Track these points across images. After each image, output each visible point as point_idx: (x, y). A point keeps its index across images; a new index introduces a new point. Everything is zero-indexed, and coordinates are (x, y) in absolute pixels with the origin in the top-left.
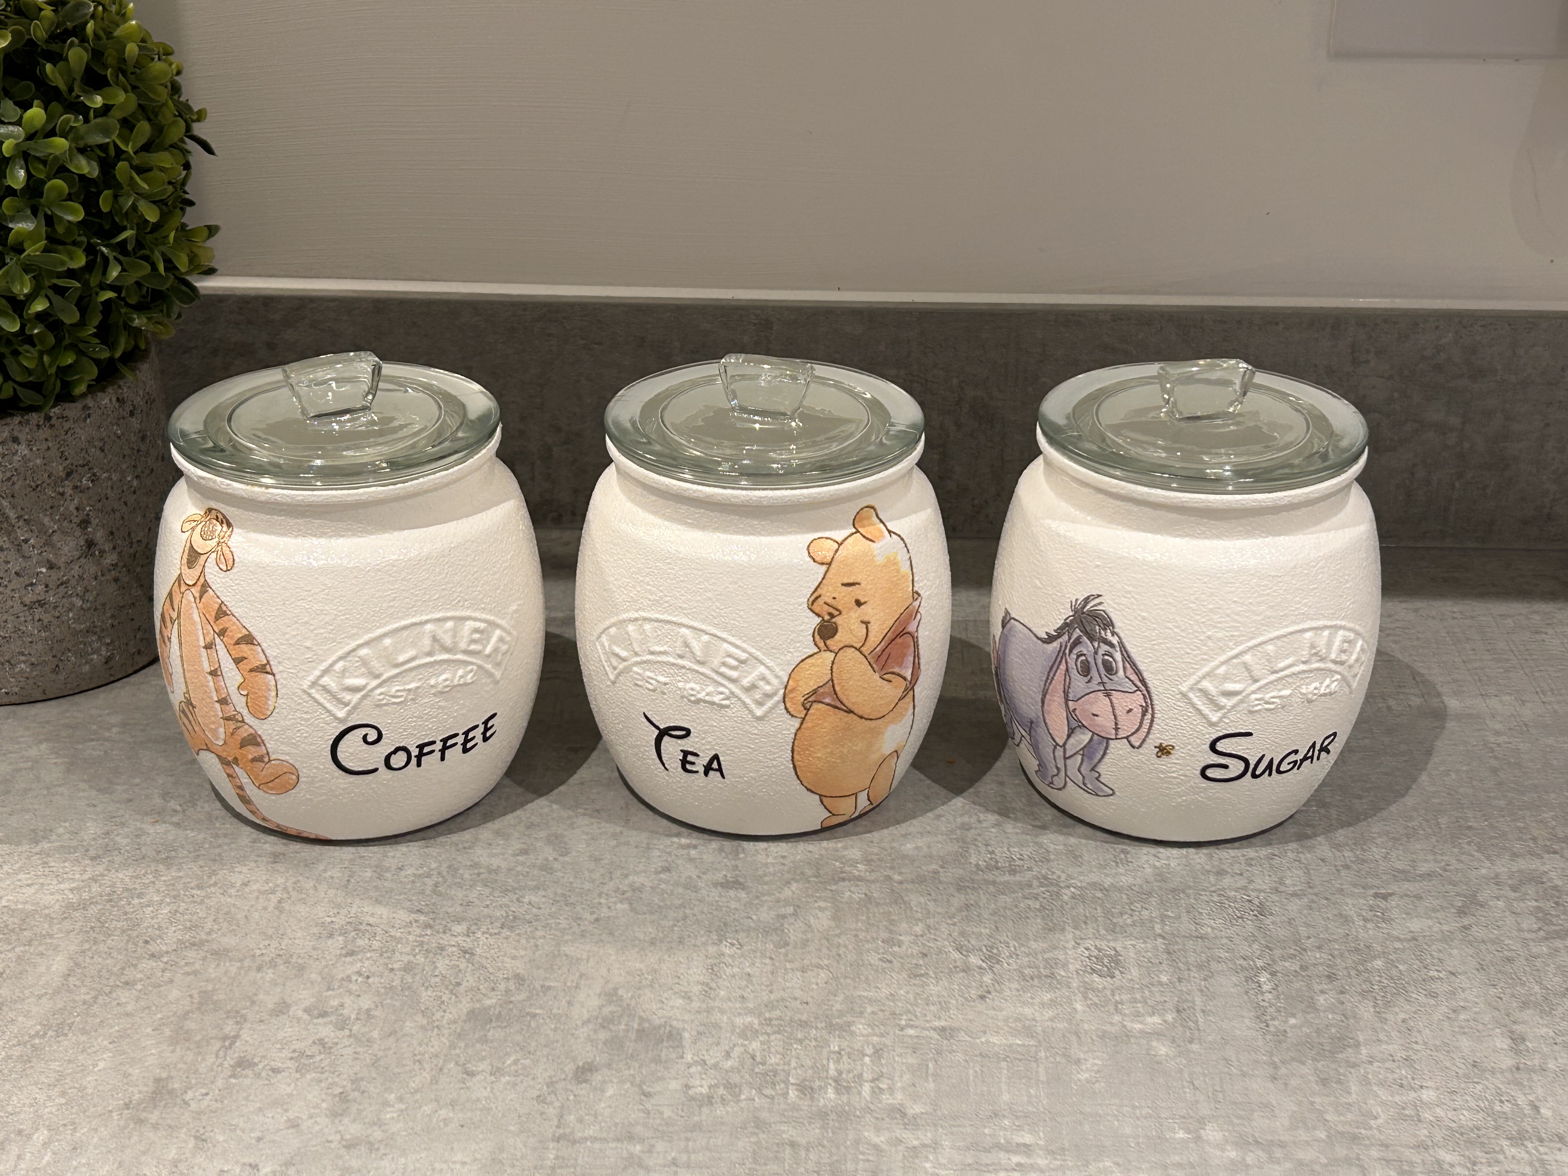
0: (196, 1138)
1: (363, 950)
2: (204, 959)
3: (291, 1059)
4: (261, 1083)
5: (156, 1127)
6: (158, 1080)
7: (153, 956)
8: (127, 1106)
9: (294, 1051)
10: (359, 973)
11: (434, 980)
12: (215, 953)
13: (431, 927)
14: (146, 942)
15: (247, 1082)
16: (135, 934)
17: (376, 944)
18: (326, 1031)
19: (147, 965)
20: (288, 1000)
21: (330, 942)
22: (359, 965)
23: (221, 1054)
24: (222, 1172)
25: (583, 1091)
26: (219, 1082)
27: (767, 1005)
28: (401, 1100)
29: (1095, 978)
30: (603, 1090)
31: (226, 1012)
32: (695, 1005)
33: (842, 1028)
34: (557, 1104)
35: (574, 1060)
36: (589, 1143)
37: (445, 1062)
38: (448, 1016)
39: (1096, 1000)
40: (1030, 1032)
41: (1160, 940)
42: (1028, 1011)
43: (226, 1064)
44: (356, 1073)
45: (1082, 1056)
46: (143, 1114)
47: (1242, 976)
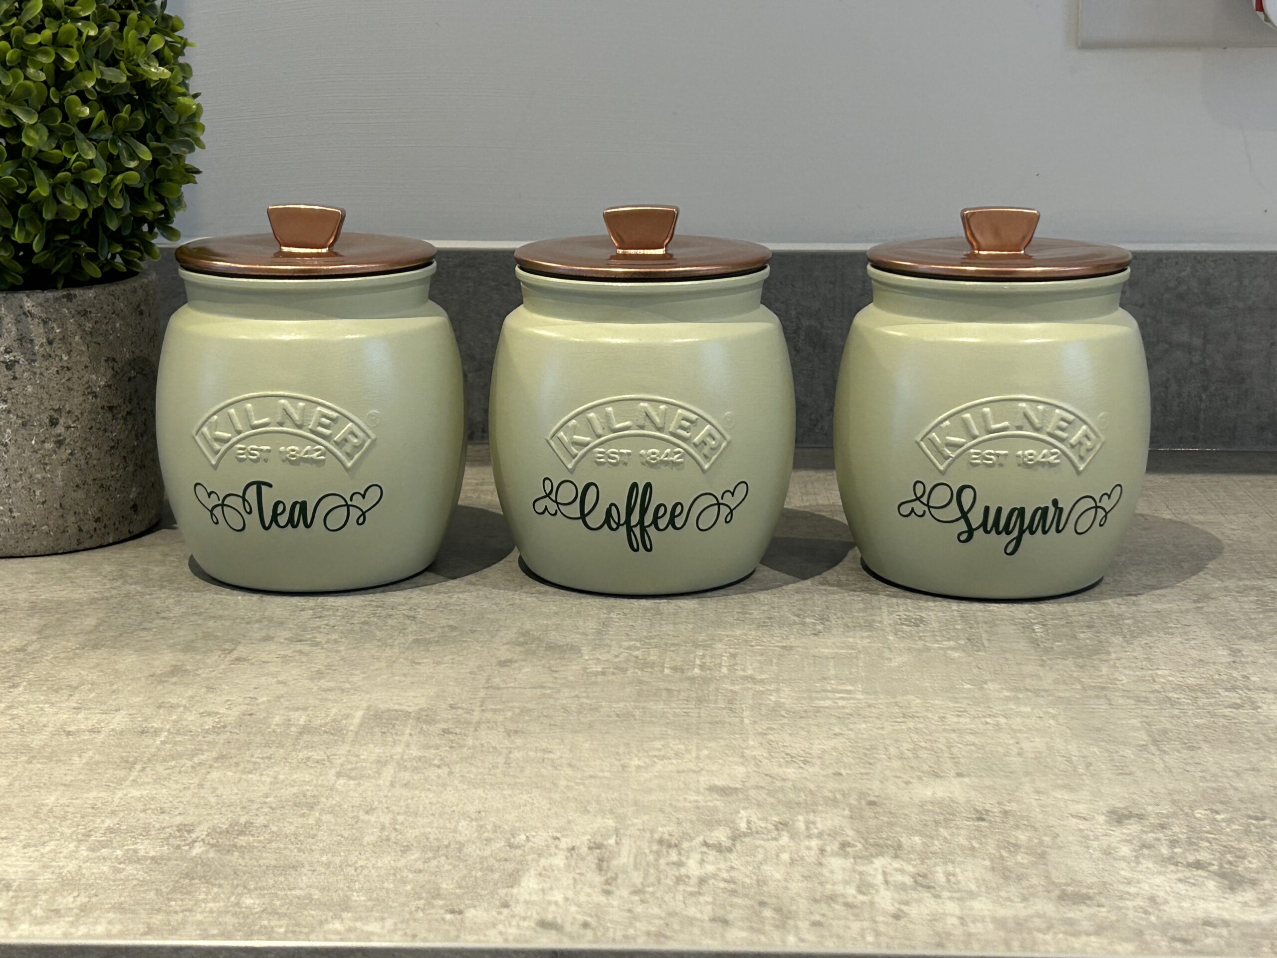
0: (207, 688)
3: (278, 658)
4: (254, 667)
7: (164, 618)
8: (152, 676)
9: (279, 655)
11: (385, 628)
12: (212, 617)
14: (158, 613)
15: (245, 666)
16: (148, 610)
17: (339, 614)
18: (303, 647)
19: (159, 622)
20: (272, 635)
21: (302, 613)
22: (326, 622)
23: (222, 656)
24: (228, 700)
25: (504, 670)
26: (223, 667)
27: (646, 637)
28: (364, 673)
29: (904, 627)
30: (520, 670)
31: (224, 640)
32: (591, 637)
33: (705, 646)
34: (485, 675)
35: (497, 658)
36: (510, 689)
37: (397, 659)
38: (397, 641)
39: (904, 635)
40: (852, 648)
41: (955, 612)
42: (850, 639)
43: (227, 660)
44: (328, 663)
45: (892, 657)
46: (165, 679)
47: (1020, 626)
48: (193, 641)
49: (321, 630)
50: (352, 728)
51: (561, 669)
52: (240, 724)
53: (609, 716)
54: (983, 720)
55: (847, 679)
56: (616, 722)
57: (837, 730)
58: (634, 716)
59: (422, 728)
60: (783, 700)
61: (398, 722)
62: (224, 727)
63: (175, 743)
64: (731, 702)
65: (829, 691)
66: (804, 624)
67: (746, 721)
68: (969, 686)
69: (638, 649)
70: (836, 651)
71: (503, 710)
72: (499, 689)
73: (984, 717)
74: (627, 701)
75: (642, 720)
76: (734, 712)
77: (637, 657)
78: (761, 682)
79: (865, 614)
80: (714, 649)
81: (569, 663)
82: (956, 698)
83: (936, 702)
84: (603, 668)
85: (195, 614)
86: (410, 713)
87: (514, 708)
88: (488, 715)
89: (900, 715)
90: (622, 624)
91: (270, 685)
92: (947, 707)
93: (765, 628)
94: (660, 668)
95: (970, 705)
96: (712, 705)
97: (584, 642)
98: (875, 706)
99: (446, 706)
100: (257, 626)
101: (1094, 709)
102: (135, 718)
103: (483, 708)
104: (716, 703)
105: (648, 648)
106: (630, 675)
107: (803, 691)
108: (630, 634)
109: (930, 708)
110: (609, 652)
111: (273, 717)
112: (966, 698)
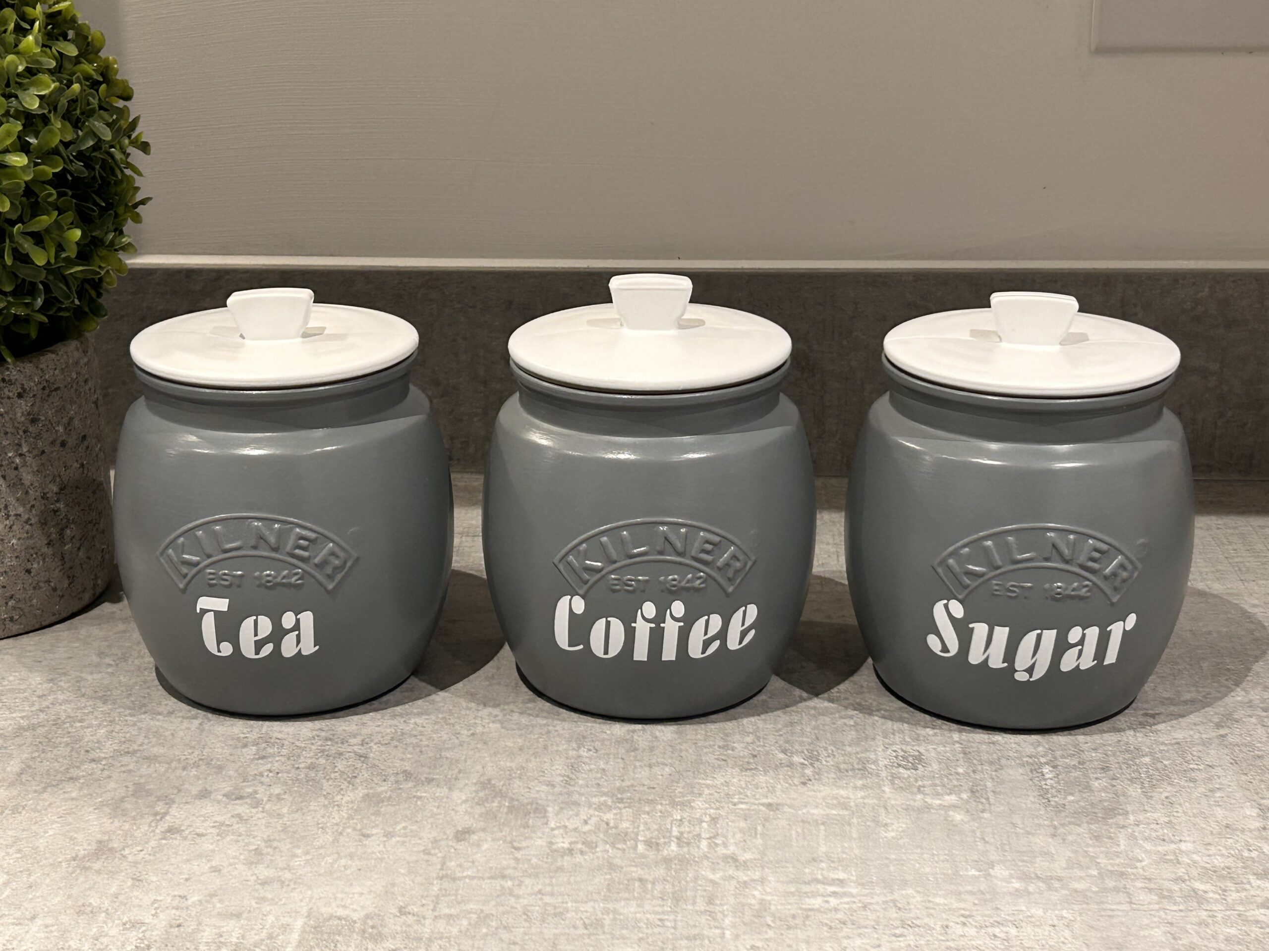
0: (133, 879)
1: (273, 755)
2: (137, 762)
3: (214, 827)
4: (187, 843)
5: (98, 872)
6: (100, 842)
7: (93, 760)
8: (74, 859)
9: (216, 822)
10: (270, 771)
11: (333, 776)
12: (147, 758)
13: (330, 739)
14: (87, 751)
15: (177, 842)
16: (77, 746)
17: (284, 752)
18: (242, 808)
19: (88, 766)
20: (209, 789)
21: (244, 750)
22: (269, 766)
23: (153, 824)
24: (155, 901)
25: (461, 846)
26: (153, 843)
27: (618, 789)
28: (307, 853)
29: (901, 770)
30: (479, 846)
31: (156, 797)
32: (558, 789)
33: (682, 804)
34: (440, 855)
35: (455, 826)
36: (467, 880)
37: (344, 828)
38: (346, 798)
39: (902, 785)
40: (844, 806)
41: (957, 745)
42: (842, 792)
43: (158, 831)
44: (269, 836)
45: (889, 821)
46: (88, 864)
47: (1028, 768)
48: (122, 800)
49: (263, 779)
50: (289, 949)
51: (524, 844)
53: (575, 927)
54: (990, 930)
55: (840, 861)
56: (582, 936)
58: (602, 926)
60: (769, 898)
61: (340, 939)
62: (149, 947)
64: (710, 901)
65: (817, 881)
66: (791, 765)
67: (728, 934)
68: (973, 872)
69: (610, 808)
70: (828, 811)
71: (458, 917)
72: (454, 879)
73: (992, 926)
74: (595, 901)
75: (611, 934)
76: (714, 919)
77: (607, 824)
78: (744, 865)
79: (858, 749)
80: (692, 808)
81: (533, 835)
82: (960, 893)
83: (939, 900)
84: (570, 843)
85: (128, 753)
86: (355, 922)
87: (470, 913)
88: (441, 925)
89: (898, 923)
90: (593, 767)
91: (203, 874)
92: (950, 909)
93: (749, 773)
94: (632, 842)
95: (975, 904)
96: (690, 907)
97: (550, 797)
98: (871, 907)
99: (395, 911)
100: (194, 772)
101: (1113, 910)
102: (51, 932)
103: (436, 914)
104: (694, 903)
105: (620, 809)
106: (599, 854)
107: (790, 882)
108: (601, 783)
109: (932, 911)
110: (577, 815)
111: (204, 931)
112: (971, 893)
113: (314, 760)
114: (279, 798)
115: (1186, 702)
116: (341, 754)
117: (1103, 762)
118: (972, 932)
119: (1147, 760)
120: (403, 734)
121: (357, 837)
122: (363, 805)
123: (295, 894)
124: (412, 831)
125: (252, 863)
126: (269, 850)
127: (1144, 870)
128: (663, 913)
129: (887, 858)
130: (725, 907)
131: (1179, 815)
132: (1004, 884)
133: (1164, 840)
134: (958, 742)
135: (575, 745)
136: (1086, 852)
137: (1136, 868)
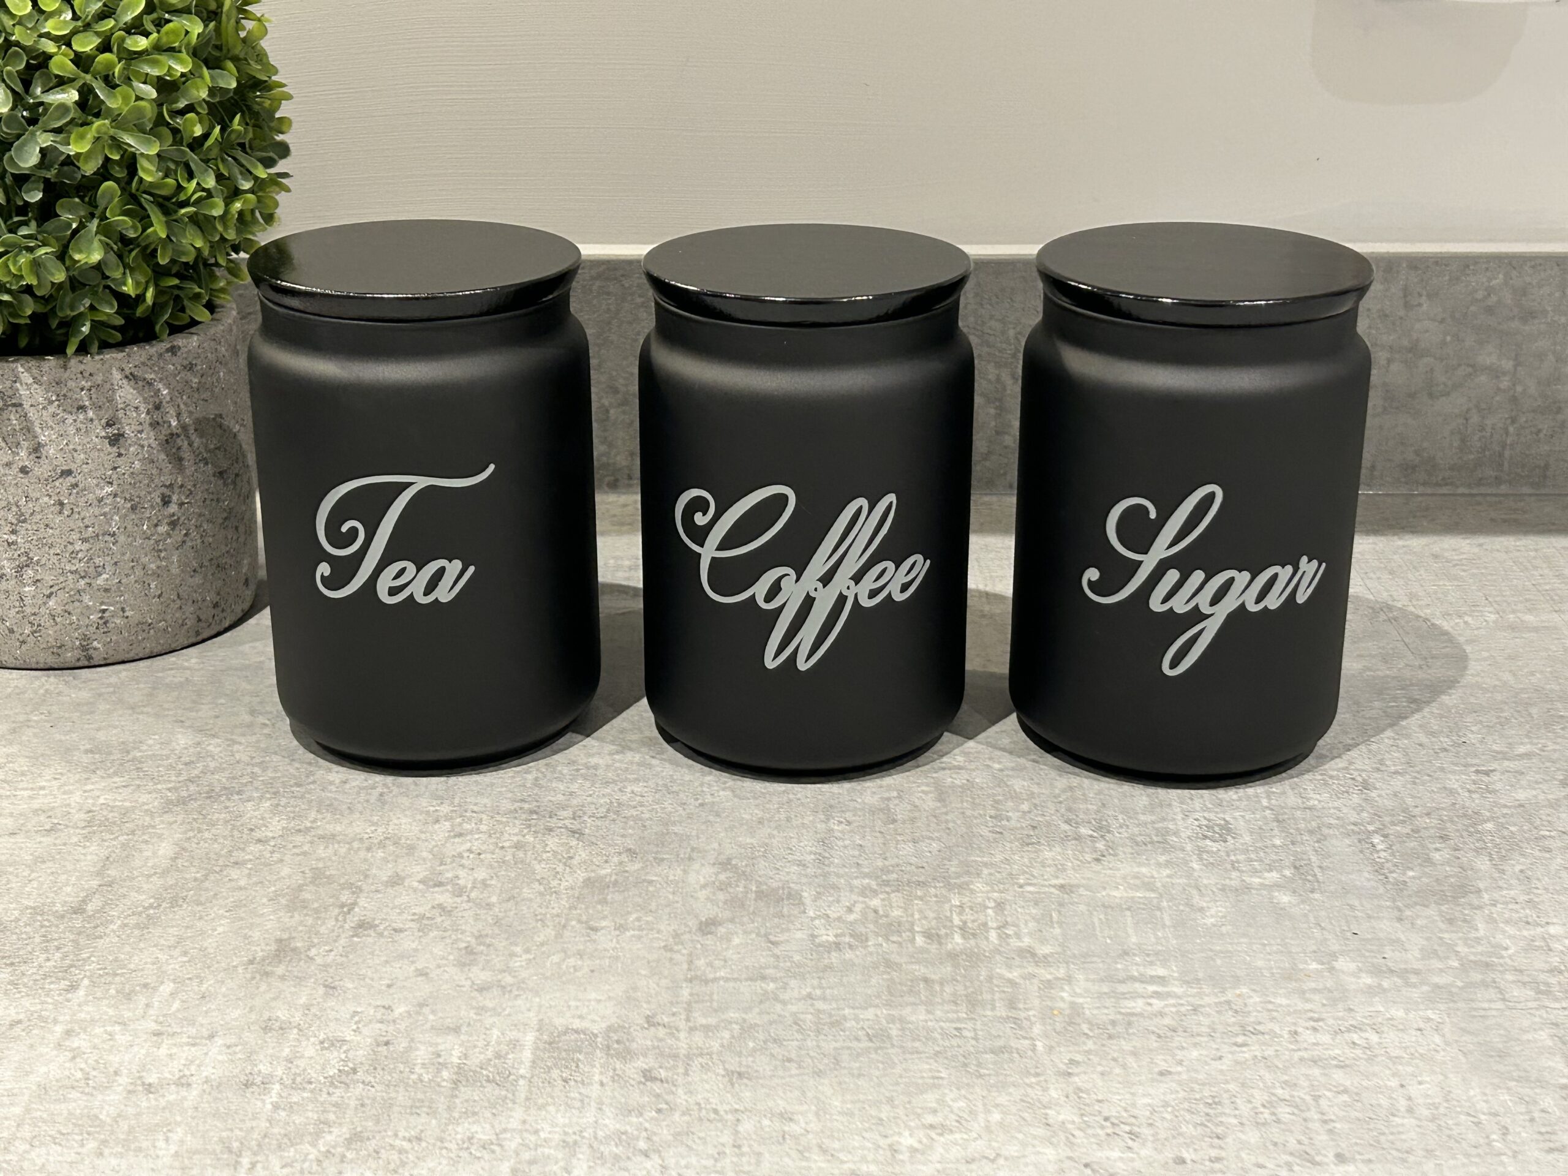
0: (325, 986)
1: (471, 832)
2: (312, 843)
3: (413, 920)
4: (382, 940)
5: (282, 978)
6: (280, 941)
7: (259, 841)
8: (251, 962)
9: (414, 914)
10: (470, 851)
11: (545, 856)
12: (321, 837)
13: (536, 813)
14: (252, 830)
15: (370, 940)
16: (239, 823)
17: (483, 828)
18: (443, 897)
19: (254, 848)
20: (402, 874)
21: (437, 826)
22: (468, 845)
23: (341, 918)
24: (356, 1013)
25: (709, 941)
26: (343, 942)
27: (882, 870)
28: (527, 951)
29: (1208, 842)
30: (729, 940)
31: (340, 885)
32: (810, 871)
33: (960, 887)
34: (684, 951)
35: (696, 916)
36: (722, 983)
37: (567, 920)
38: (564, 884)
39: (1211, 860)
40: (1149, 886)
41: (1268, 811)
42: (1144, 870)
43: (347, 926)
44: (479, 931)
45: (1205, 905)
46: (269, 969)
47: (1355, 838)
48: (300, 888)
49: (463, 861)
50: (522, 1071)
51: (782, 938)
52: (375, 1066)
53: (857, 1039)
54: (1346, 1035)
55: (1157, 954)
56: (867, 1050)
57: (1163, 1066)
58: (889, 1037)
59: (615, 1070)
60: (1081, 1000)
61: (581, 1057)
62: (354, 1071)
63: (291, 1108)
64: (1012, 1004)
65: (1133, 979)
66: (1078, 838)
67: (1039, 1044)
68: (1314, 966)
69: (875, 892)
70: (1131, 894)
71: (717, 1027)
72: (707, 982)
73: (1349, 1031)
74: (877, 1006)
75: (902, 1047)
76: (1021, 1028)
77: (876, 912)
78: (1045, 961)
79: (1153, 818)
80: (972, 892)
81: (791, 926)
82: (1304, 992)
83: (1279, 1001)
84: (836, 936)
85: (300, 831)
86: (596, 1036)
87: (731, 1023)
88: (698, 1038)
89: (1236, 1029)
90: (847, 842)
91: (407, 978)
92: (1295, 1012)
93: (1030, 848)
94: (908, 933)
95: (1324, 1005)
96: (989, 1013)
97: (804, 880)
98: (1202, 1010)
99: (642, 1021)
100: (380, 854)
101: (1484, 1009)
102: (235, 1053)
103: (691, 1024)
104: (993, 1009)
105: (887, 893)
106: (872, 949)
107: (1102, 980)
108: (860, 862)
109: (1275, 1014)
110: (838, 901)
111: (417, 1049)
112: (1315, 991)
113: (520, 838)
114: (484, 882)
115: (1521, 756)
116: (551, 830)
117: (1439, 829)
118: (1325, 1038)
119: (1489, 826)
120: (619, 804)
121: (584, 931)
122: (585, 891)
123: (519, 1002)
124: (647, 922)
125: (464, 965)
126: (482, 947)
127: (1512, 960)
128: (959, 1020)
129: (1211, 950)
130: (1031, 1013)
131: (1539, 892)
132: (1353, 980)
133: (1528, 923)
134: (1267, 807)
135: (822, 817)
136: (1441, 938)
137: (1502, 957)
